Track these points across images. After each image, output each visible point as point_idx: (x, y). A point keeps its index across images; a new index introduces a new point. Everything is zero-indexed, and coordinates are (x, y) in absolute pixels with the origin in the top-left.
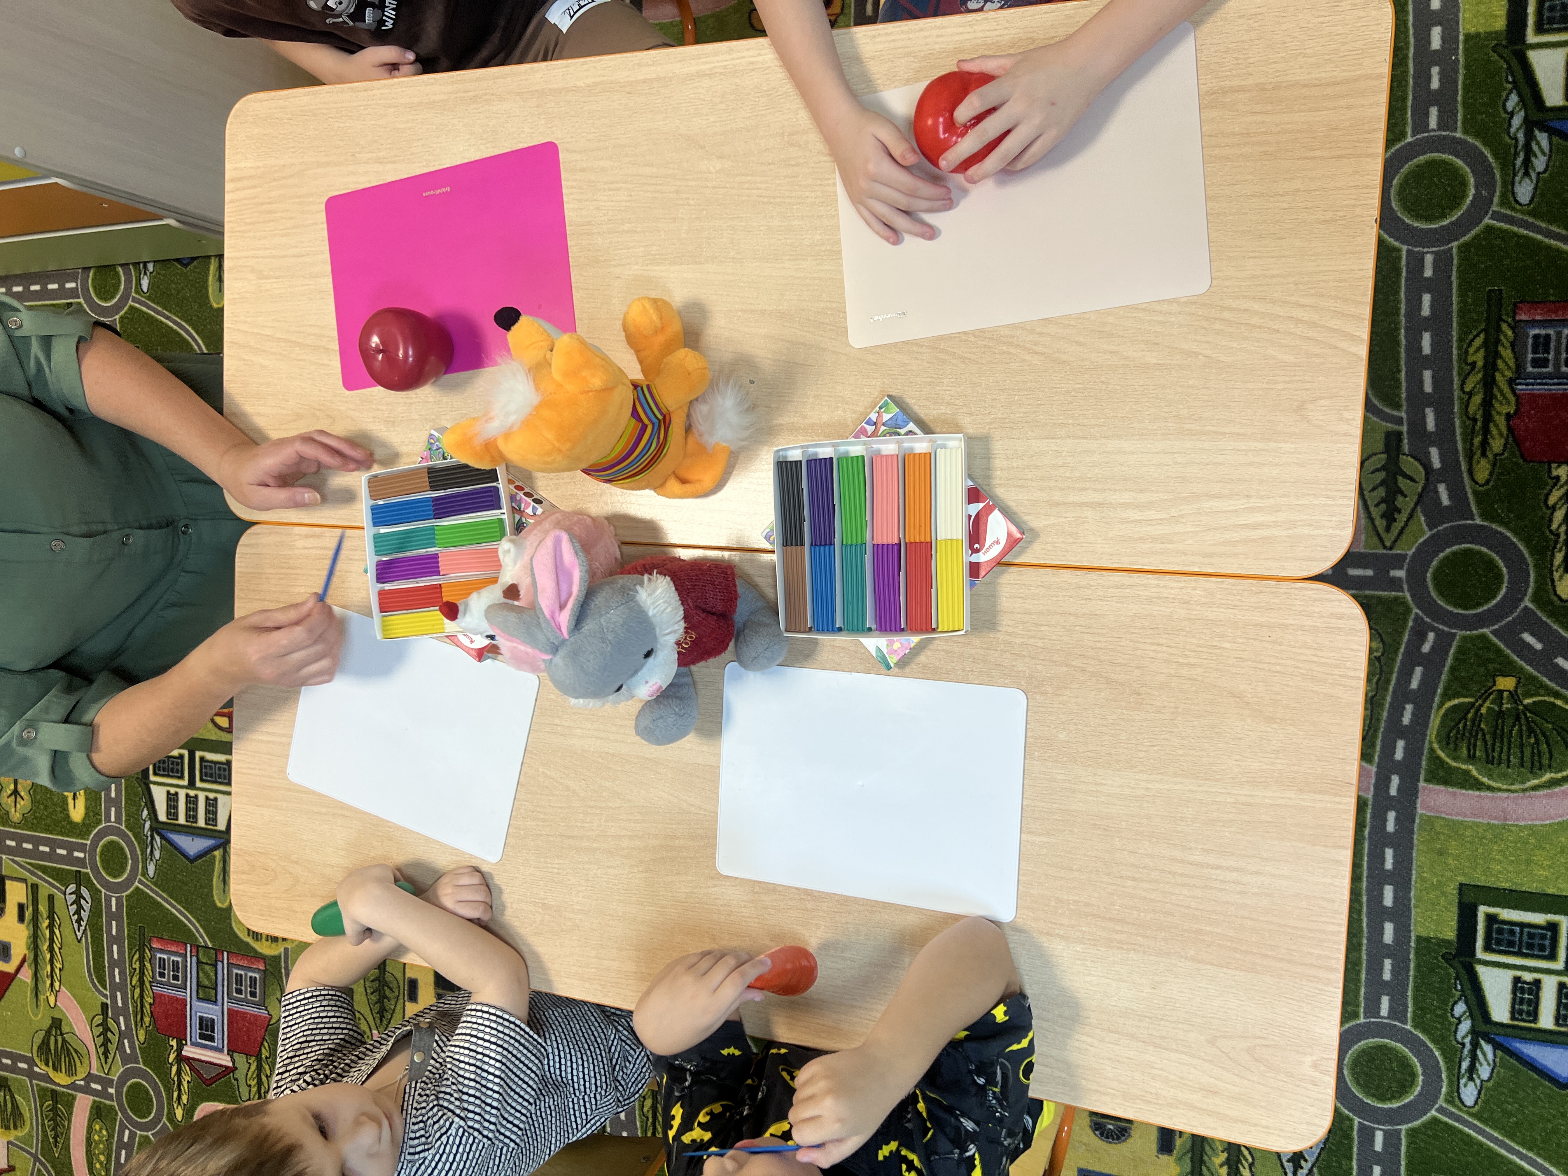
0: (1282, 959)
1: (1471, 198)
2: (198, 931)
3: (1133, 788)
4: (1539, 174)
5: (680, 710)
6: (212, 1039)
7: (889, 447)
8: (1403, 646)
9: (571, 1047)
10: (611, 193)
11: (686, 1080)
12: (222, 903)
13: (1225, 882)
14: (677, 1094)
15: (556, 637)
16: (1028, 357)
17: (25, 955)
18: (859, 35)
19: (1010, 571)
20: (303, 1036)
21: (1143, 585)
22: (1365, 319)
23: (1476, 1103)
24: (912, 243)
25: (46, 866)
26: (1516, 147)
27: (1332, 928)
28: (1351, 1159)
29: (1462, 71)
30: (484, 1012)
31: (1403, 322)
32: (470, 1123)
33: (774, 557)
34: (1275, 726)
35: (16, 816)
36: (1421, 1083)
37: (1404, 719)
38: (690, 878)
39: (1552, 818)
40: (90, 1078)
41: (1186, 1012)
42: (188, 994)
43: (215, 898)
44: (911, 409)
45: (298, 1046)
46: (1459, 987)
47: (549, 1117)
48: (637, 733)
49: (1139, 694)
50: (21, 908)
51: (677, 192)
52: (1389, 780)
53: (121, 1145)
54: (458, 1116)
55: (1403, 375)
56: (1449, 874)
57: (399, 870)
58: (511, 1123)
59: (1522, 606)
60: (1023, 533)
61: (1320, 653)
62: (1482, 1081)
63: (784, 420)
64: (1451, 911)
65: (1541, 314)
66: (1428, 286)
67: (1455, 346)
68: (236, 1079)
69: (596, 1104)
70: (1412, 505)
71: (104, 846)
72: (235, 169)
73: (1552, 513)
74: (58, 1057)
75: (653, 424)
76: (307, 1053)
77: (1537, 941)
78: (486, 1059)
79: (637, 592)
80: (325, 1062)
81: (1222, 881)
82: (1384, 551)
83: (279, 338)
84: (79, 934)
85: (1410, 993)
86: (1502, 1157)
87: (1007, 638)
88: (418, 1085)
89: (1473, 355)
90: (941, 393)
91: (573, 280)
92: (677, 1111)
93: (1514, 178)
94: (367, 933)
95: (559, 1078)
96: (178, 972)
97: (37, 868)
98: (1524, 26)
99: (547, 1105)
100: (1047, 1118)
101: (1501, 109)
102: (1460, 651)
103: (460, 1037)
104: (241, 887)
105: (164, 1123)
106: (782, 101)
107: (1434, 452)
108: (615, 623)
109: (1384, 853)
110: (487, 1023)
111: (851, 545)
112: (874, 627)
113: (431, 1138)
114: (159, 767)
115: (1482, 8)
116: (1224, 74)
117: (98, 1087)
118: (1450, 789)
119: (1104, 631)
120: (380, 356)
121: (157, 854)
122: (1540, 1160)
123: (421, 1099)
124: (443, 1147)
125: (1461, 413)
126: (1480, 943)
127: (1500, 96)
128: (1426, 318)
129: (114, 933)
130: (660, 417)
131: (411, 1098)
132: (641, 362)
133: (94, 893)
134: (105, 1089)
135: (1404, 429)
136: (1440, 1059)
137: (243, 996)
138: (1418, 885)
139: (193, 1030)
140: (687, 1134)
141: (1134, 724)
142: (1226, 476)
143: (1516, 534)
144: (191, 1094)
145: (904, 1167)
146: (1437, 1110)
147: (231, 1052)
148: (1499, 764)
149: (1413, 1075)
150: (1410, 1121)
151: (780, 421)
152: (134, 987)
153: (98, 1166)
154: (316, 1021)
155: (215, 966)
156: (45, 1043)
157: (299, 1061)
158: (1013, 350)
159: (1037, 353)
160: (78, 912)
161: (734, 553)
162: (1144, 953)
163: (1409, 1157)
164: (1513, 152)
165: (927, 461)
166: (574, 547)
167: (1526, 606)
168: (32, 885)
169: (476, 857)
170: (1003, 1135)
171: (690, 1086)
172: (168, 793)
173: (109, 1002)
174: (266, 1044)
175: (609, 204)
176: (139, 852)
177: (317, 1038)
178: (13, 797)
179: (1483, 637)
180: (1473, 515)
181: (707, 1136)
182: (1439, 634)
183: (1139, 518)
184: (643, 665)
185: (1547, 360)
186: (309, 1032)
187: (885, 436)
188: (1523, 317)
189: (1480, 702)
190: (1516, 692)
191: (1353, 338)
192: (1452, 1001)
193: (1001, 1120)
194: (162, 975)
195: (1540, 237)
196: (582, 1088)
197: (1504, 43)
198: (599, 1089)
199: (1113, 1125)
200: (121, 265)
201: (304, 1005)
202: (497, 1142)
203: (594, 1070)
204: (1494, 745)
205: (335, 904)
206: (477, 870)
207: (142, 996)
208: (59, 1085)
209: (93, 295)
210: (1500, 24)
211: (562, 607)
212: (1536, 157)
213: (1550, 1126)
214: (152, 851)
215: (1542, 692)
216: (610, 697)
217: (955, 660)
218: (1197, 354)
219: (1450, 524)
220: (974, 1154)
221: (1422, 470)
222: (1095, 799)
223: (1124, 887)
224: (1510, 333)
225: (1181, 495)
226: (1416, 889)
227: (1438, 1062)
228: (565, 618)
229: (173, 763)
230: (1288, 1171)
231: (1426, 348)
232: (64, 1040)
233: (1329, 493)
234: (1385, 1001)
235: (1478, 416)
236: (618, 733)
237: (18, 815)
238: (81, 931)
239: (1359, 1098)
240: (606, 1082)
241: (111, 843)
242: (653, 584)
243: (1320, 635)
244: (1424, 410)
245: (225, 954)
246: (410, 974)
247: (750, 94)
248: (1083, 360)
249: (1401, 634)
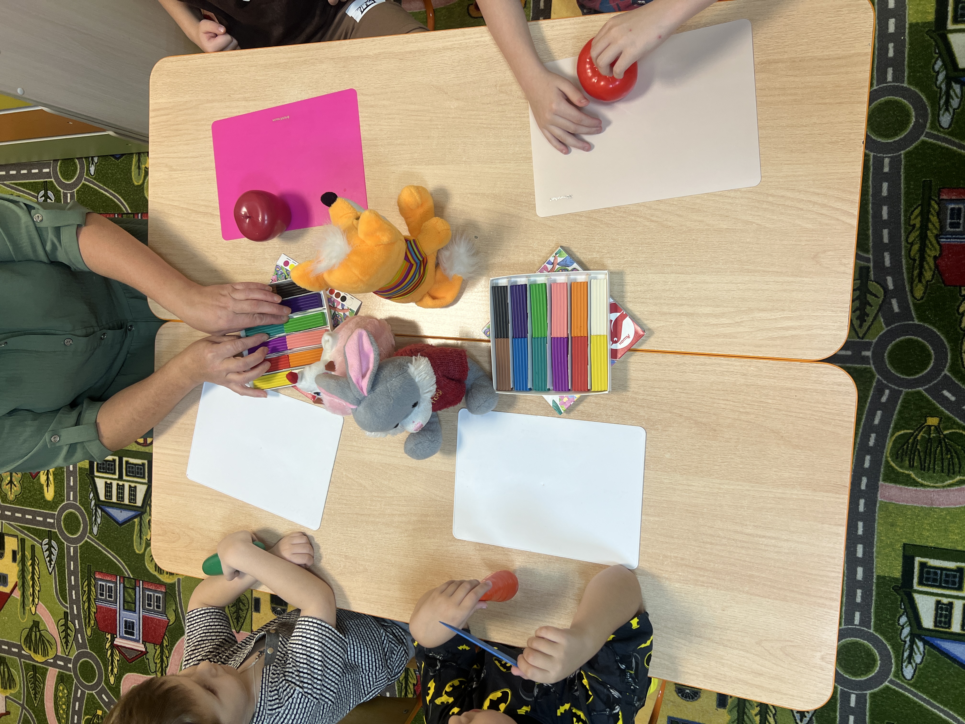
0: (803, 593)
1: (913, 124)
2: (124, 568)
3: (711, 488)
4: (954, 109)
5: (432, 438)
6: (133, 634)
7: (561, 278)
8: (870, 398)
9: (361, 643)
10: (389, 120)
11: (437, 665)
12: (139, 551)
13: (768, 546)
14: (431, 674)
15: (360, 395)
16: (648, 224)
17: (17, 582)
18: (544, 26)
19: (636, 354)
20: (200, 637)
21: (718, 364)
22: (856, 203)
23: (913, 677)
24: (576, 153)
25: (30, 527)
26: (941, 93)
27: (833, 574)
28: (835, 711)
29: (907, 46)
30: (309, 622)
31: (871, 200)
32: (306, 690)
33: (490, 344)
34: (799, 451)
35: (11, 497)
36: (879, 665)
37: (870, 443)
38: (436, 540)
39: (961, 504)
40: (56, 658)
41: (743, 625)
42: (118, 606)
43: (135, 547)
44: (575, 255)
45: (197, 643)
46: (903, 607)
47: (349, 686)
48: (406, 452)
49: (715, 430)
50: (14, 553)
51: (431, 120)
52: (861, 480)
53: (76, 699)
54: (298, 686)
55: (871, 231)
56: (898, 538)
57: (255, 534)
58: (329, 689)
59: (943, 374)
60: (644, 331)
61: (827, 407)
62: (916, 664)
63: (497, 260)
64: (897, 560)
65: (956, 195)
66: (886, 177)
67: (902, 214)
68: (148, 659)
69: (376, 678)
70: (876, 312)
71: (66, 515)
72: (156, 103)
73: (962, 317)
74: (37, 645)
75: (417, 264)
76: (203, 648)
77: (951, 579)
78: (313, 651)
79: (408, 367)
80: (214, 653)
81: (766, 545)
82: (858, 340)
83: (183, 208)
84: (50, 570)
85: (872, 610)
86: (928, 710)
87: (634, 395)
88: (271, 667)
89: (913, 220)
90: (594, 245)
91: (366, 174)
92: (432, 685)
93: (939, 112)
94: (237, 573)
95: (353, 662)
96: (112, 593)
97: (24, 529)
98: (946, 19)
99: (347, 679)
100: (653, 688)
101: (931, 70)
102: (905, 401)
103: (296, 638)
104: (157, 544)
105: (103, 686)
106: (496, 65)
107: (889, 279)
108: (395, 386)
109: (857, 524)
110: (312, 628)
111: (538, 338)
112: (551, 388)
113: (282, 700)
114: (100, 467)
115: (920, 8)
116: (770, 52)
117: (62, 663)
118: (898, 486)
119: (694, 392)
120: (248, 220)
121: (99, 520)
122: (951, 712)
123: (274, 676)
124: (290, 705)
125: (906, 256)
126: (916, 580)
127: (931, 62)
128: (884, 197)
129: (72, 569)
130: (421, 259)
131: (267, 676)
132: (408, 225)
133: (60, 544)
134: (66, 665)
135: (871, 265)
136: (891, 650)
137: (152, 608)
138: (878, 544)
139: (121, 629)
140: (438, 699)
141: (712, 449)
142: (770, 298)
143: (939, 330)
144: (120, 668)
145: (575, 719)
146: (889, 682)
147: (144, 642)
148: (928, 470)
149: (875, 660)
150: (871, 688)
151: (493, 261)
152: (84, 602)
153: (61, 712)
154: (208, 628)
155: (135, 589)
156: (29, 636)
157: (198, 652)
158: (638, 219)
159: (653, 221)
160: (49, 556)
161: (464, 342)
162: (717, 588)
163: (871, 710)
164: (939, 96)
165: (586, 286)
166: (370, 339)
167: (945, 374)
168: (21, 539)
169: (303, 527)
170: (635, 700)
171: (439, 669)
172: (106, 483)
173: (69, 611)
174: (166, 637)
175: (388, 127)
176: (88, 520)
177: (209, 638)
178: (9, 485)
179: (919, 393)
180: (913, 318)
181: (451, 700)
182: (892, 391)
183: (716, 323)
184: (411, 412)
185: (959, 224)
186: (204, 635)
187: (559, 271)
188: (945, 197)
189: (917, 432)
190: (939, 426)
191: (850, 214)
192: (898, 615)
193: (634, 691)
194: (102, 595)
195: (955, 148)
196: (367, 668)
197: (933, 29)
198: (378, 669)
199: (690, 690)
200: (77, 158)
201: (200, 618)
202: (321, 701)
203: (375, 657)
204: (925, 459)
205: (216, 555)
206: (304, 534)
207: (89, 608)
208: (37, 662)
209: (60, 177)
210: (931, 18)
211: (363, 376)
212: (953, 99)
213: (958, 691)
214: (96, 519)
215: (955, 426)
216: (391, 431)
217: (601, 408)
218: (752, 223)
219: (898, 324)
220: (619, 712)
221: (882, 290)
222: (687, 494)
223: (705, 548)
224: (936, 207)
225: (742, 309)
226: (877, 547)
227: (890, 652)
228: (365, 383)
229: (109, 465)
230: (797, 718)
231: (885, 216)
232: (41, 634)
233: (833, 309)
234: (857, 615)
235: (917, 258)
236: (392, 452)
237: (12, 496)
238: (52, 568)
239: (841, 675)
240: (382, 665)
241: (71, 513)
242: (418, 362)
243: (827, 395)
244: (883, 254)
245: (141, 582)
246: (255, 595)
247: (475, 61)
248: (681, 226)
249: (869, 390)
